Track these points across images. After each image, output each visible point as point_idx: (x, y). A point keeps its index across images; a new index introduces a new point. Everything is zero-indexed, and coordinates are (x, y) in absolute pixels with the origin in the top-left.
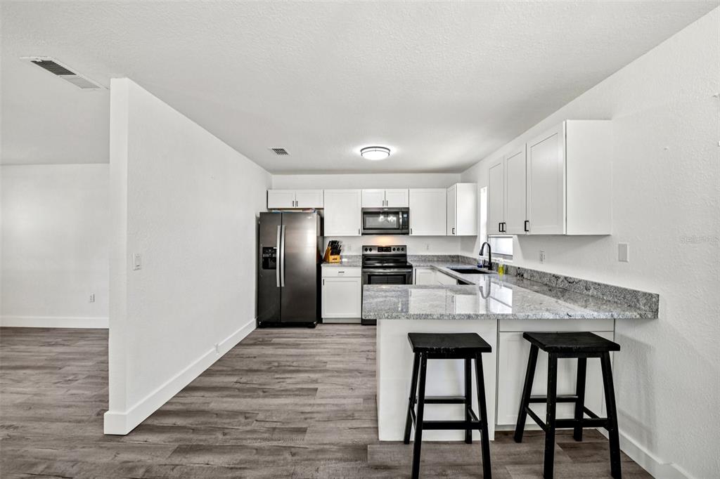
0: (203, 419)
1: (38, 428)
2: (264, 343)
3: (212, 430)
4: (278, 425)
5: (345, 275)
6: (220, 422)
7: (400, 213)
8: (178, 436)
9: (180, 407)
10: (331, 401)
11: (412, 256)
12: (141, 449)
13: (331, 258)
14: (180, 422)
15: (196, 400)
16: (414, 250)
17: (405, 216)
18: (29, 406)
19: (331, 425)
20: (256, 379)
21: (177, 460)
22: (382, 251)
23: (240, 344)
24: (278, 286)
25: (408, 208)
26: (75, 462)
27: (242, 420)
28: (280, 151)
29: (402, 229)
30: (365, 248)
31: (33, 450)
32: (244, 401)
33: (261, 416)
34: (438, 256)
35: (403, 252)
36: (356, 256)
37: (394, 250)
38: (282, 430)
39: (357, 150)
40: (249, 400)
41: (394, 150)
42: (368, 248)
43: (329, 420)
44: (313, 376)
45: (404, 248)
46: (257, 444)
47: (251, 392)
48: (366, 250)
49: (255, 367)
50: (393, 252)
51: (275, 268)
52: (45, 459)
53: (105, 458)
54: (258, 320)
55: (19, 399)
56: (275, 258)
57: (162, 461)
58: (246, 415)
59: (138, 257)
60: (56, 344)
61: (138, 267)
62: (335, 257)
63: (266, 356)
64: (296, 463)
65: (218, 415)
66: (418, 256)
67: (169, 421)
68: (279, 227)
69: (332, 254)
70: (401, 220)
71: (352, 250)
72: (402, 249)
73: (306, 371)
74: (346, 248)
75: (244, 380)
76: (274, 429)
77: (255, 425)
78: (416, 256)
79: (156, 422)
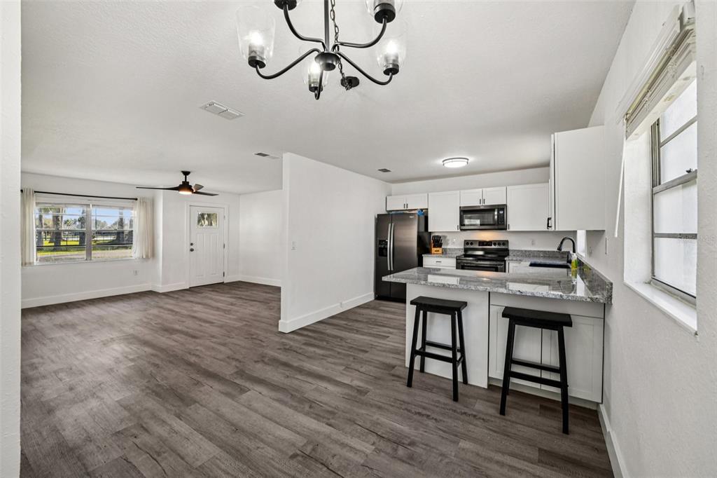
0: (322, 336)
1: (257, 324)
2: (374, 308)
3: (322, 340)
4: (355, 346)
5: (442, 264)
6: (327, 338)
7: (496, 210)
8: (307, 339)
9: (313, 328)
10: (391, 343)
11: (515, 251)
12: (291, 339)
13: (434, 250)
14: (310, 334)
15: (321, 327)
16: (515, 245)
17: (501, 212)
18: (255, 316)
19: (384, 354)
20: (357, 325)
21: (303, 347)
22: (483, 245)
23: (358, 307)
24: (389, 269)
25: (506, 205)
26: (266, 338)
27: (339, 340)
28: (385, 171)
29: (498, 224)
30: (467, 242)
31: (253, 330)
32: (344, 333)
33: (349, 341)
34: (545, 252)
35: (503, 247)
36: (459, 249)
37: (495, 244)
38: (356, 349)
39: (440, 162)
40: (347, 333)
41: (471, 159)
42: (470, 242)
43: (384, 351)
44: (391, 330)
45: (505, 243)
46: (340, 351)
47: (351, 330)
48: (467, 244)
49: (360, 319)
50: (493, 247)
51: (387, 256)
52: (257, 334)
53: (277, 339)
54: (376, 294)
55: (251, 312)
56: (387, 249)
57: (298, 345)
58: (342, 339)
59: (293, 243)
60: (269, 293)
61: (294, 248)
62: (438, 249)
63: (370, 315)
64: (354, 362)
65: (328, 335)
66: (522, 251)
67: (305, 333)
68: (390, 225)
69: (434, 247)
70: (496, 217)
71: (455, 243)
72: (504, 244)
73: (390, 327)
74: (450, 242)
75: (349, 324)
76: (352, 347)
77: (344, 344)
78: (519, 251)
79: (300, 332)
